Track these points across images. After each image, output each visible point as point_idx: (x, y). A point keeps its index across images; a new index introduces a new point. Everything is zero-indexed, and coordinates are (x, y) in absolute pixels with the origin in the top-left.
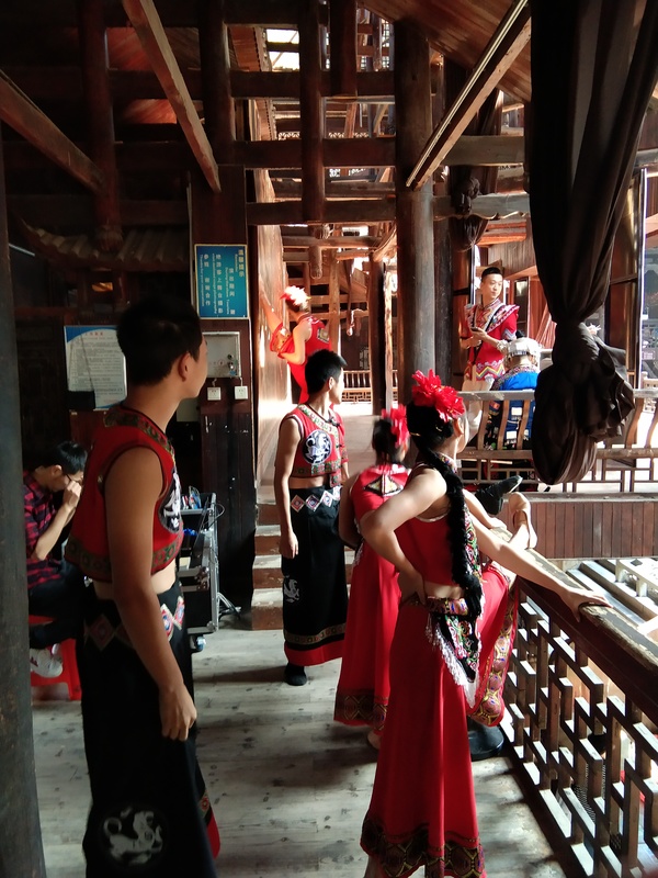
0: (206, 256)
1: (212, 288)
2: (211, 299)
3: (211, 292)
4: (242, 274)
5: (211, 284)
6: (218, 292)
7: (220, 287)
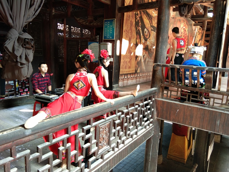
0: (106, 23)
1: (107, 31)
2: (106, 34)
3: (106, 32)
4: (114, 27)
5: (107, 30)
6: (108, 32)
7: (109, 31)
